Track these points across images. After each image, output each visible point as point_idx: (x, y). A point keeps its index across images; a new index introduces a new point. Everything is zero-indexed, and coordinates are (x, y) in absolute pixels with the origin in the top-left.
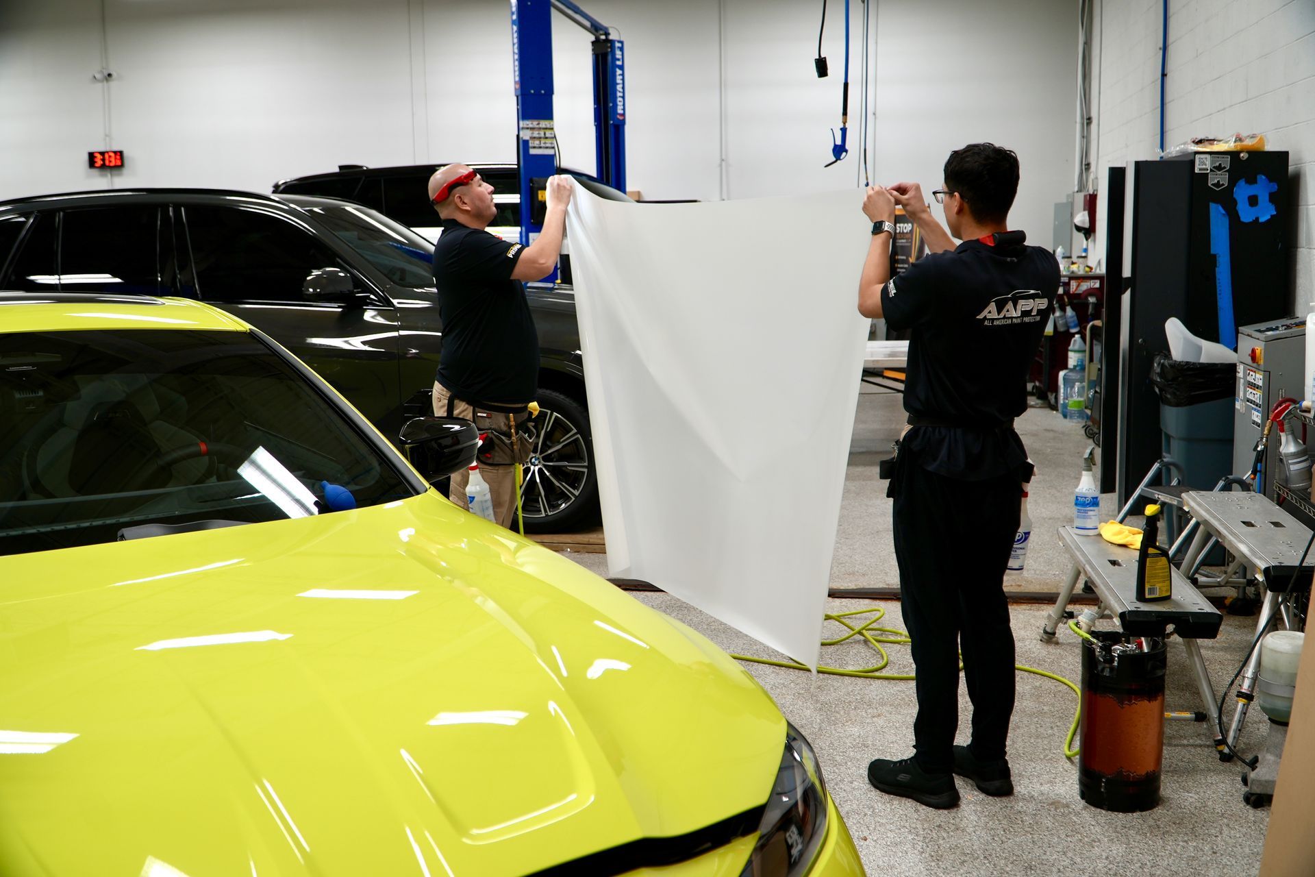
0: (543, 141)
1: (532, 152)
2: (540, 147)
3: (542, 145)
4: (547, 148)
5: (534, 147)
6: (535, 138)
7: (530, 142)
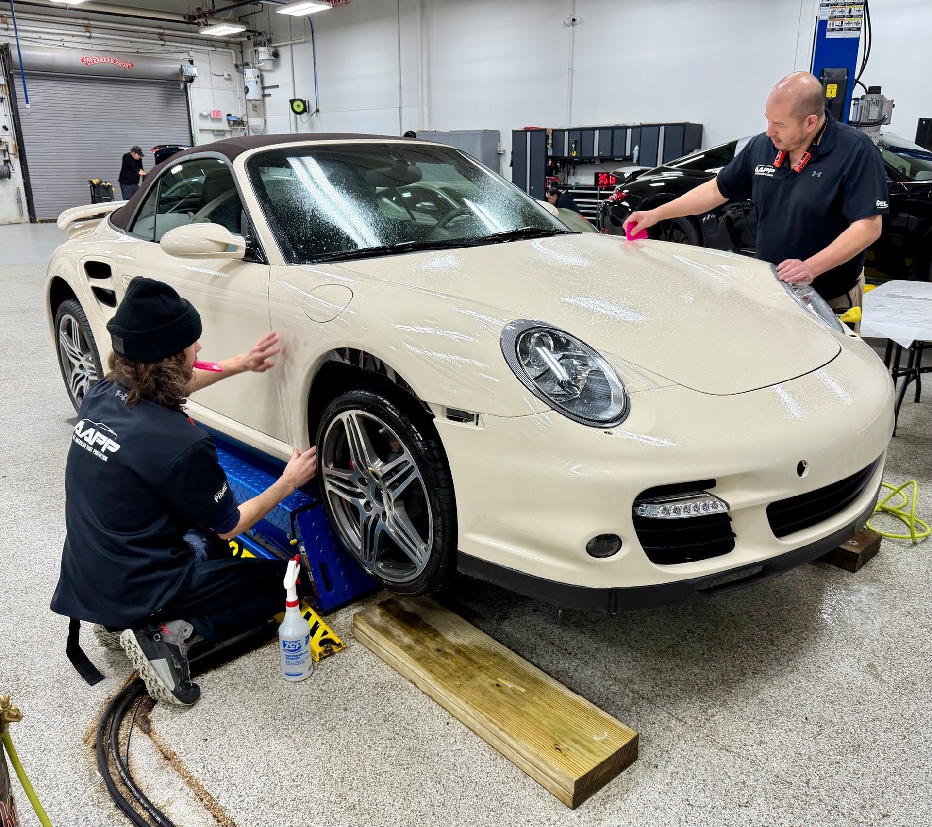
0: (846, 21)
1: (830, 35)
2: (841, 29)
3: (844, 26)
4: (850, 29)
5: (833, 30)
6: (835, 17)
7: (829, 22)
